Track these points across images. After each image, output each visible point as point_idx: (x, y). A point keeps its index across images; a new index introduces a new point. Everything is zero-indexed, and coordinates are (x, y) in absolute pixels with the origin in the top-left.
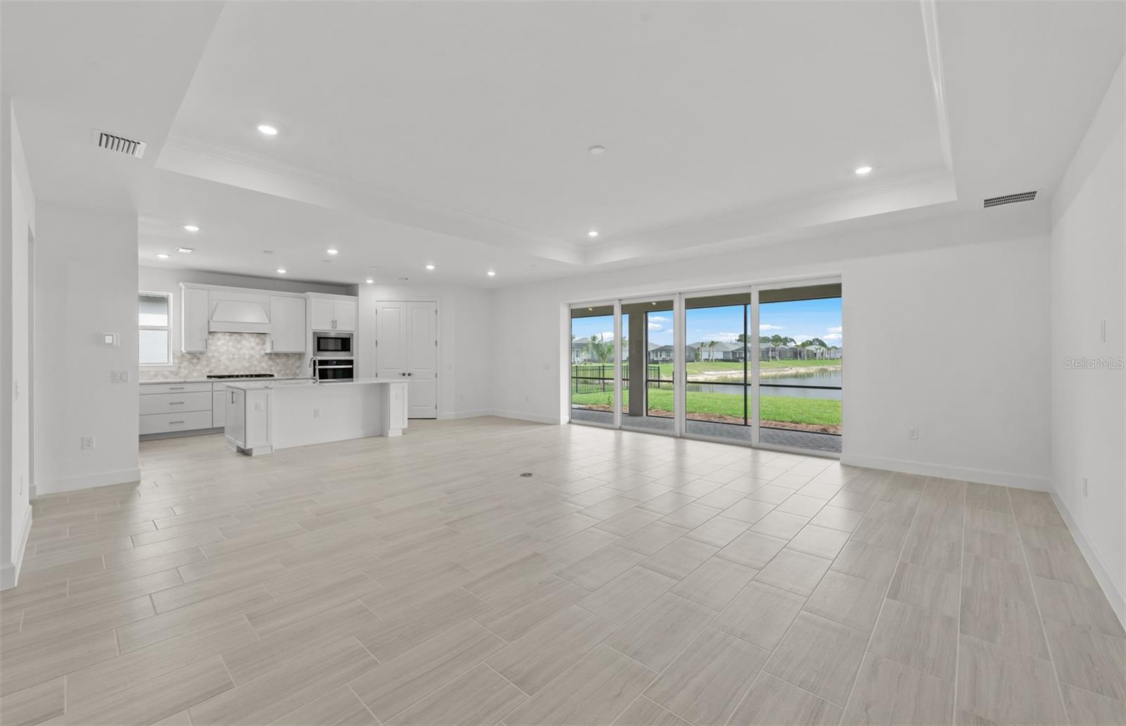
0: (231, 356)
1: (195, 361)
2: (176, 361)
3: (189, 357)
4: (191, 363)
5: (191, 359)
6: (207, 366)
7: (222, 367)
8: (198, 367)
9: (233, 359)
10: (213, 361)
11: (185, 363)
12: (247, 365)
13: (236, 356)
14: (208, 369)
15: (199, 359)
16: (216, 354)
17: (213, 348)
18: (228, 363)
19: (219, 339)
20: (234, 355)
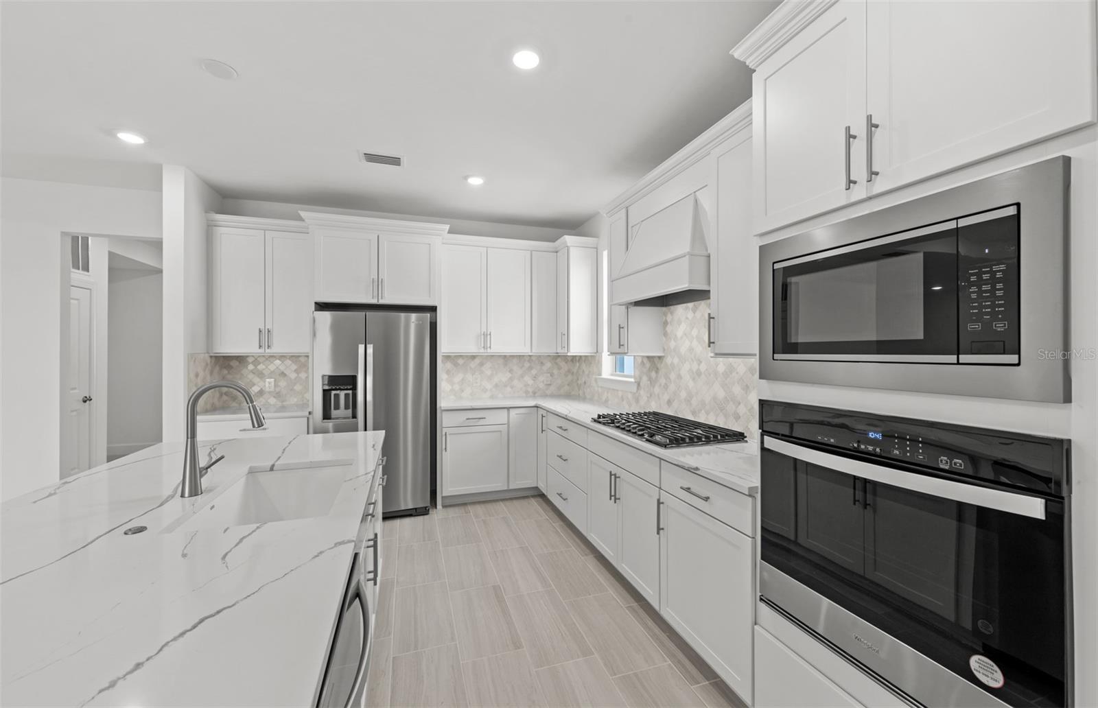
0: (695, 367)
1: (653, 374)
2: (637, 373)
3: (648, 365)
4: (650, 379)
5: (649, 368)
6: (666, 387)
7: (683, 394)
8: (657, 390)
9: (699, 373)
10: (673, 376)
11: (645, 379)
12: (721, 394)
13: (703, 367)
14: (666, 397)
15: (657, 370)
16: (676, 361)
17: (672, 344)
18: (691, 384)
19: (679, 323)
20: (700, 362)
